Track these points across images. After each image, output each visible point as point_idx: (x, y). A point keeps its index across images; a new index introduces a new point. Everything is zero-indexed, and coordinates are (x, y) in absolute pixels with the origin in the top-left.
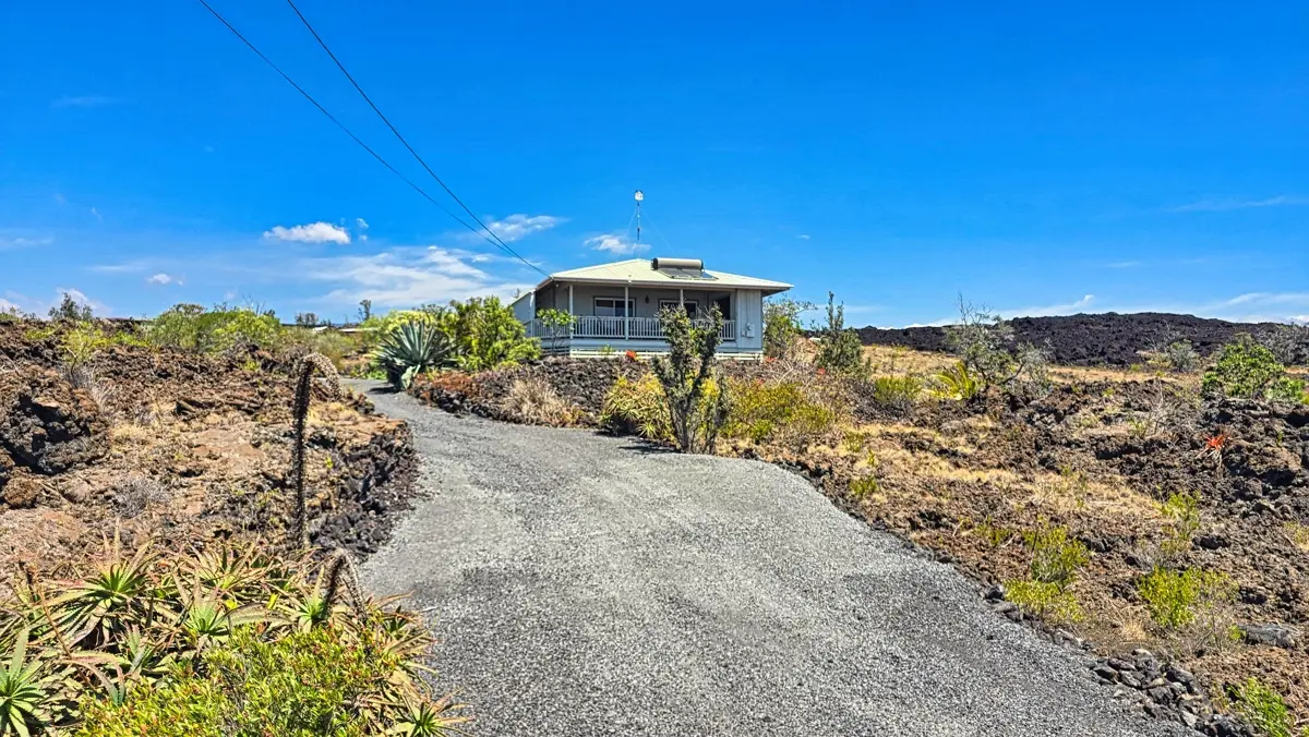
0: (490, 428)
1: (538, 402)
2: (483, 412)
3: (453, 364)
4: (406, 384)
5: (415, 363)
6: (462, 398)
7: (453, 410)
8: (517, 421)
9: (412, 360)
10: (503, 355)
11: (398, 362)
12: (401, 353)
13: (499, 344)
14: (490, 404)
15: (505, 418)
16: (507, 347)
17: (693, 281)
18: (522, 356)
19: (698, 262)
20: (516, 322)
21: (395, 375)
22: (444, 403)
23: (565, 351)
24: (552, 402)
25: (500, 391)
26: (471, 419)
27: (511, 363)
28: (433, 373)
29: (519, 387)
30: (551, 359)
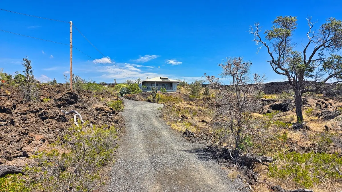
0: (134, 101)
1: (140, 98)
2: (133, 100)
3: (130, 93)
4: (123, 96)
5: (125, 93)
6: (131, 98)
7: (129, 99)
8: (137, 101)
9: (124, 93)
10: (137, 92)
11: (122, 93)
12: (123, 91)
13: (136, 90)
14: (134, 98)
15: (136, 100)
16: (137, 91)
17: (166, 81)
18: (139, 92)
19: (167, 78)
20: (139, 87)
21: (122, 95)
22: (128, 98)
23: (146, 91)
24: (142, 98)
25: (135, 97)
26: (132, 100)
27: (137, 93)
28: (127, 94)
29: (138, 96)
30: (143, 93)
